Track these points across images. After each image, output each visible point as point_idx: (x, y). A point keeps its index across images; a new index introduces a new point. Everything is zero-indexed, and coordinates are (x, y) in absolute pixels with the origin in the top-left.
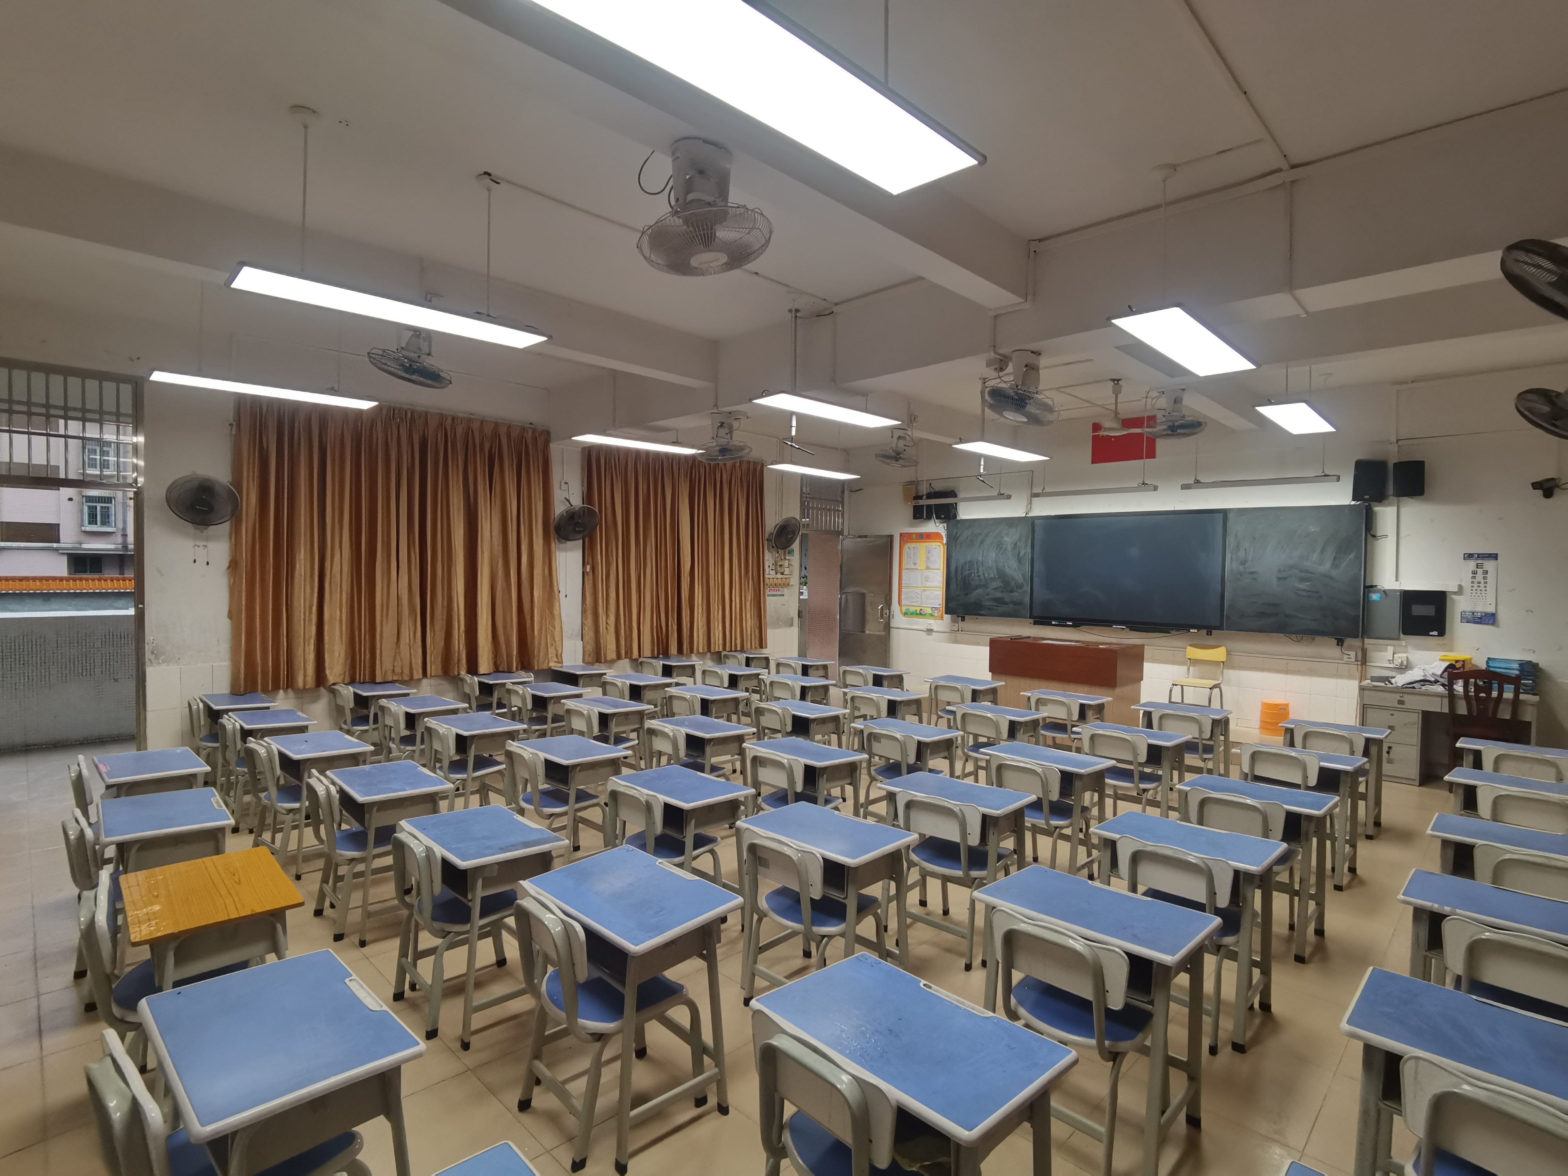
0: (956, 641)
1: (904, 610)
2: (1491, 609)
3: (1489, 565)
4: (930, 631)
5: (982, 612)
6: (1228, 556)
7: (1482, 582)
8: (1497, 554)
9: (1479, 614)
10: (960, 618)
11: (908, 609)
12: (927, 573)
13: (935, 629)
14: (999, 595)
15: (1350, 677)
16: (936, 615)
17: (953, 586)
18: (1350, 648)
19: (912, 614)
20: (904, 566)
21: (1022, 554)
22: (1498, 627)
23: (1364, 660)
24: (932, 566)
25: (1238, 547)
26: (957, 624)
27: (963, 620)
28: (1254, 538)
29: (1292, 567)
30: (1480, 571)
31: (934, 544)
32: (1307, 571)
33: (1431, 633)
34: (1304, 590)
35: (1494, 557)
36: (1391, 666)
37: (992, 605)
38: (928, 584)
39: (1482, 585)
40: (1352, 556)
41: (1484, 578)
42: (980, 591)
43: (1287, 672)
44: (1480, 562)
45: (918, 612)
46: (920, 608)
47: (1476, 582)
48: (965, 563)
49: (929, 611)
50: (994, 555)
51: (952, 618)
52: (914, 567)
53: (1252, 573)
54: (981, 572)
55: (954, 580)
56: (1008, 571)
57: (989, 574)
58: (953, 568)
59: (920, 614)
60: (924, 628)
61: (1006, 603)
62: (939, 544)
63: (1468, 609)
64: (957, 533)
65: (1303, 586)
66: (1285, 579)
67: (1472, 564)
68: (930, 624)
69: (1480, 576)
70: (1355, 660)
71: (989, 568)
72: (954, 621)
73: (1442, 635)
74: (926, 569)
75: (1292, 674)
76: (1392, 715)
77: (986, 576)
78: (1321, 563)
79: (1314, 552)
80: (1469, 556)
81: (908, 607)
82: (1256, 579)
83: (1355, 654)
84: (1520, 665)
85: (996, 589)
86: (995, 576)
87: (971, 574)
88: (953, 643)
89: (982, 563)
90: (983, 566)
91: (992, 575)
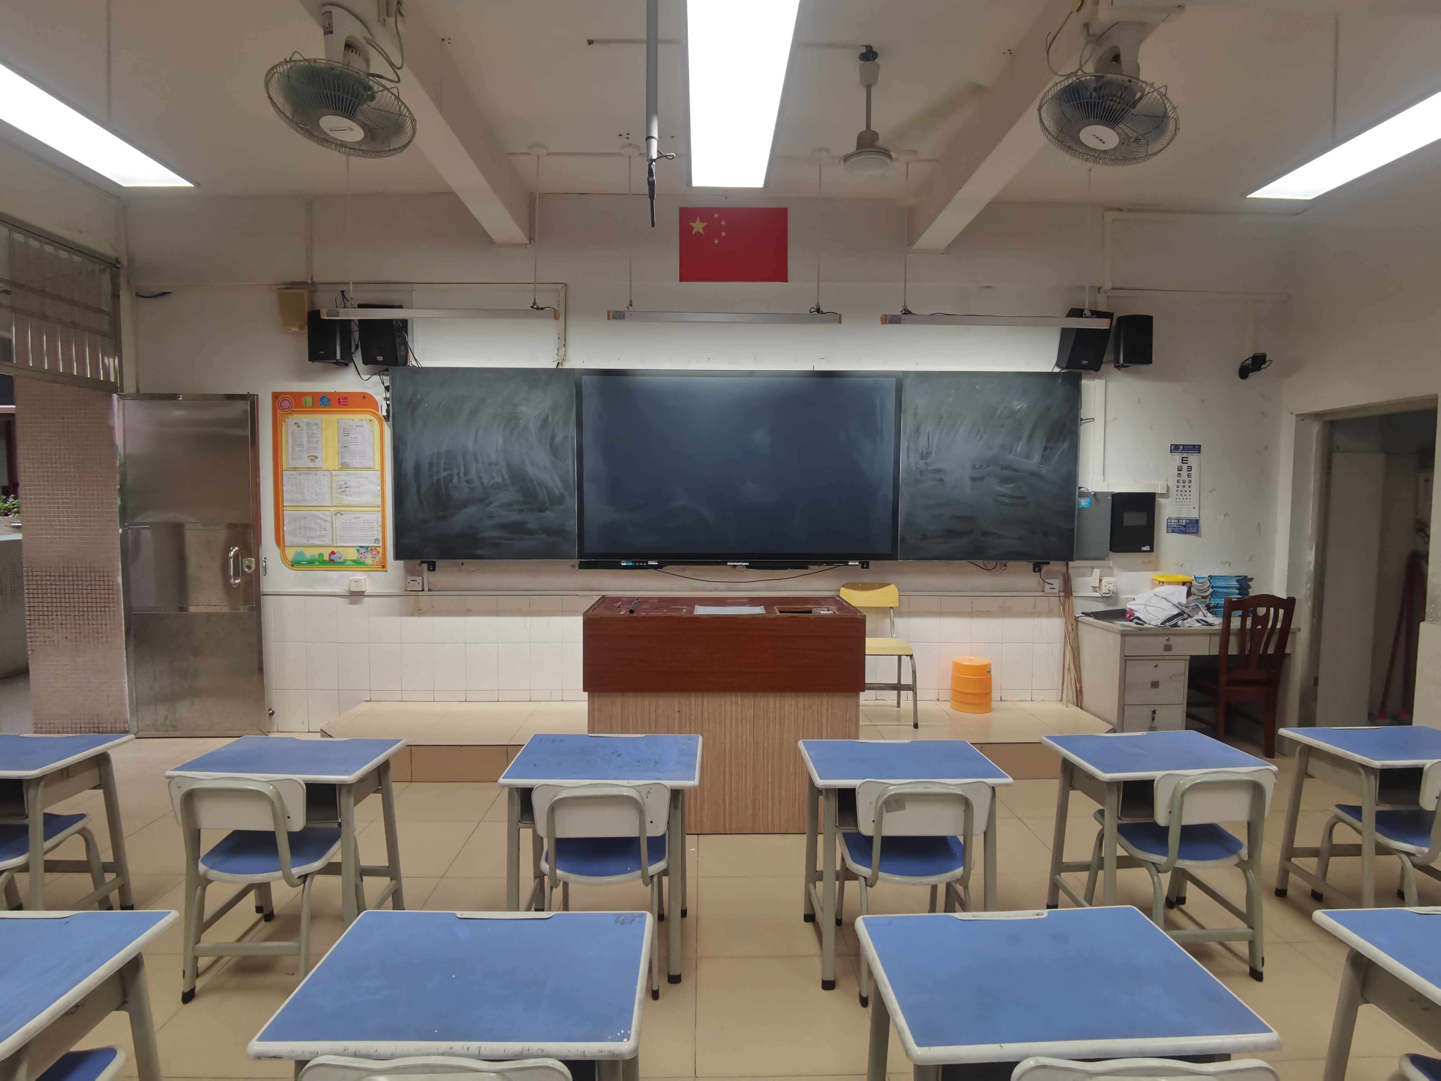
0: (418, 612)
1: (291, 553)
2: (1194, 515)
3: (1193, 459)
4: (356, 596)
5: (479, 552)
6: (904, 444)
7: (1187, 482)
8: (1200, 446)
9: (1184, 521)
10: (425, 566)
11: (302, 553)
12: (344, 476)
13: (369, 589)
14: (514, 517)
15: (1049, 614)
16: (369, 561)
17: (412, 501)
18: (1052, 575)
19: (311, 563)
20: (287, 461)
21: (558, 439)
22: (1200, 536)
23: (1067, 590)
24: (354, 462)
25: (917, 431)
26: (419, 579)
27: (432, 567)
28: (941, 418)
29: (989, 462)
30: (1185, 466)
31: (357, 418)
32: (1009, 468)
33: (1143, 549)
34: (1004, 495)
35: (1196, 449)
36: (1098, 595)
37: (499, 538)
38: (347, 500)
39: (1187, 484)
40: (1066, 445)
41: (1189, 476)
42: (471, 510)
43: (972, 614)
44: (1185, 455)
45: (326, 558)
46: (330, 550)
47: (1181, 481)
48: (439, 453)
49: (353, 554)
50: (500, 441)
51: (408, 567)
52: (312, 465)
53: (937, 471)
54: (473, 473)
55: (413, 490)
56: (531, 470)
57: (492, 477)
58: (409, 466)
59: (333, 562)
60: (341, 589)
61: (530, 532)
62: (368, 417)
63: (1174, 515)
64: (414, 395)
65: (1006, 489)
66: (981, 479)
67: (1178, 457)
68: (357, 581)
69: (1184, 473)
70: (1056, 591)
71: (490, 464)
72: (410, 572)
73: (1152, 550)
74: (340, 469)
75: (978, 616)
76: (1156, 666)
77: (485, 480)
78: (1028, 456)
79: (1020, 439)
80: (1175, 448)
81: (299, 549)
82: (941, 480)
83: (1057, 583)
84: (1238, 581)
85: (508, 505)
86: (504, 480)
87: (451, 476)
88: (412, 615)
89: (475, 454)
90: (477, 462)
91: (498, 480)
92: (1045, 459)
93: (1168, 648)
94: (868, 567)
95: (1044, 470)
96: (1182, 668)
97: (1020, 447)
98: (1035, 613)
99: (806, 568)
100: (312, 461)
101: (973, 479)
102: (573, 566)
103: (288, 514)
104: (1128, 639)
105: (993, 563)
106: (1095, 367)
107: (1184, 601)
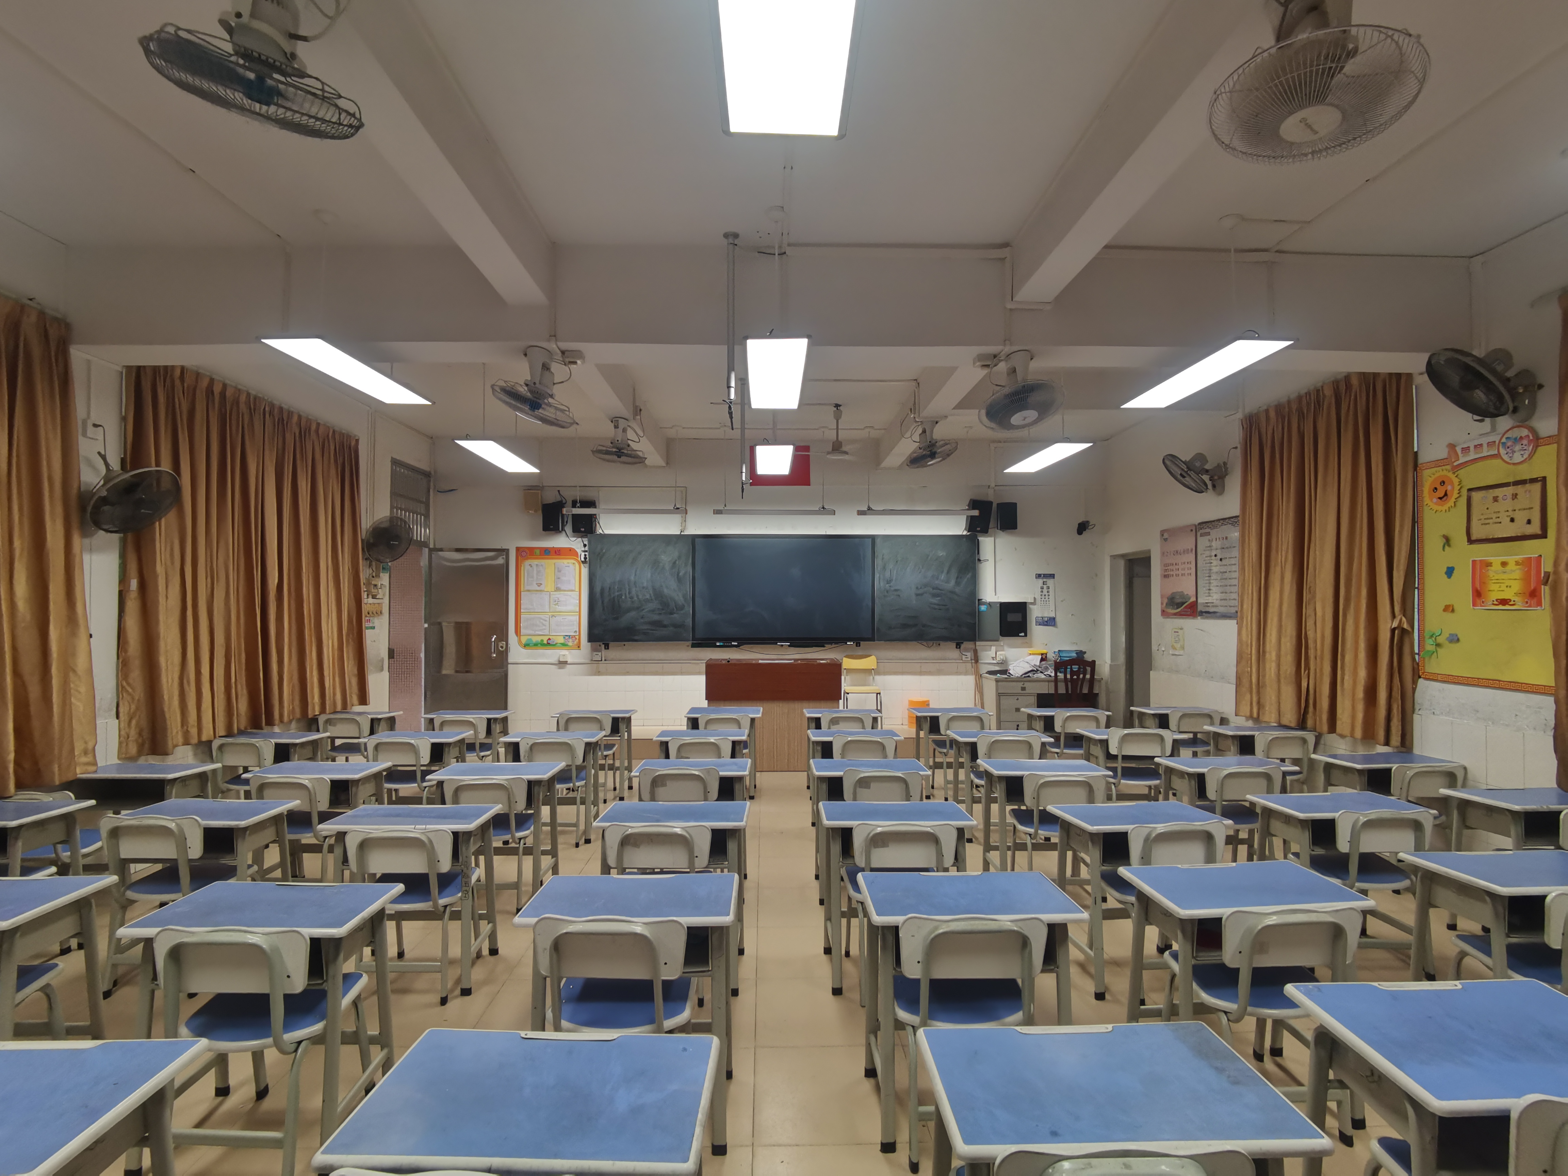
0: (599, 673)
1: (524, 640)
2: (1052, 615)
3: (1050, 582)
4: (562, 664)
5: (636, 638)
6: (877, 576)
8: (1055, 574)
9: (1046, 619)
10: (603, 646)
11: (530, 640)
12: (557, 595)
13: (569, 661)
14: (656, 617)
15: (966, 673)
16: (570, 644)
17: (599, 607)
18: (967, 650)
19: (536, 645)
20: (524, 586)
21: (682, 574)
22: (1056, 627)
23: (976, 659)
24: (562, 587)
25: (884, 568)
26: (600, 654)
27: (607, 647)
28: (897, 561)
29: (926, 585)
30: (1045, 587)
31: (565, 561)
32: (937, 588)
33: (1021, 634)
34: (935, 604)
35: (1052, 576)
36: (995, 662)
37: (648, 629)
38: (559, 608)
39: (1047, 597)
40: (969, 575)
41: (1048, 592)
42: (633, 614)
43: (921, 673)
44: (1045, 580)
45: (545, 642)
46: (547, 638)
48: (614, 582)
49: (561, 640)
50: (649, 575)
51: (591, 646)
52: (538, 588)
53: (896, 590)
54: (634, 593)
55: (600, 603)
56: (666, 591)
57: (643, 595)
58: (598, 589)
59: (549, 644)
60: (554, 660)
61: (665, 626)
62: (573, 561)
63: (1040, 616)
64: (601, 550)
65: (935, 600)
66: (922, 595)
67: (1041, 581)
68: (563, 655)
69: (1045, 590)
70: (969, 659)
71: (643, 588)
72: (594, 650)
73: (1026, 635)
74: (555, 591)
75: (924, 675)
76: (1018, 699)
77: (640, 597)
78: (948, 582)
79: (942, 572)
80: (1039, 576)
81: (529, 637)
82: (899, 596)
83: (969, 655)
84: (1076, 653)
85: (653, 611)
86: (651, 596)
87: (621, 595)
88: (595, 675)
89: (635, 583)
90: (636, 587)
91: (648, 597)
92: (958, 583)
93: (1025, 689)
95: (957, 590)
96: (1033, 700)
97: (943, 577)
98: (958, 673)
99: (824, 647)
101: (917, 595)
102: (688, 646)
103: (523, 617)
104: (999, 683)
105: (931, 643)
106: (985, 531)
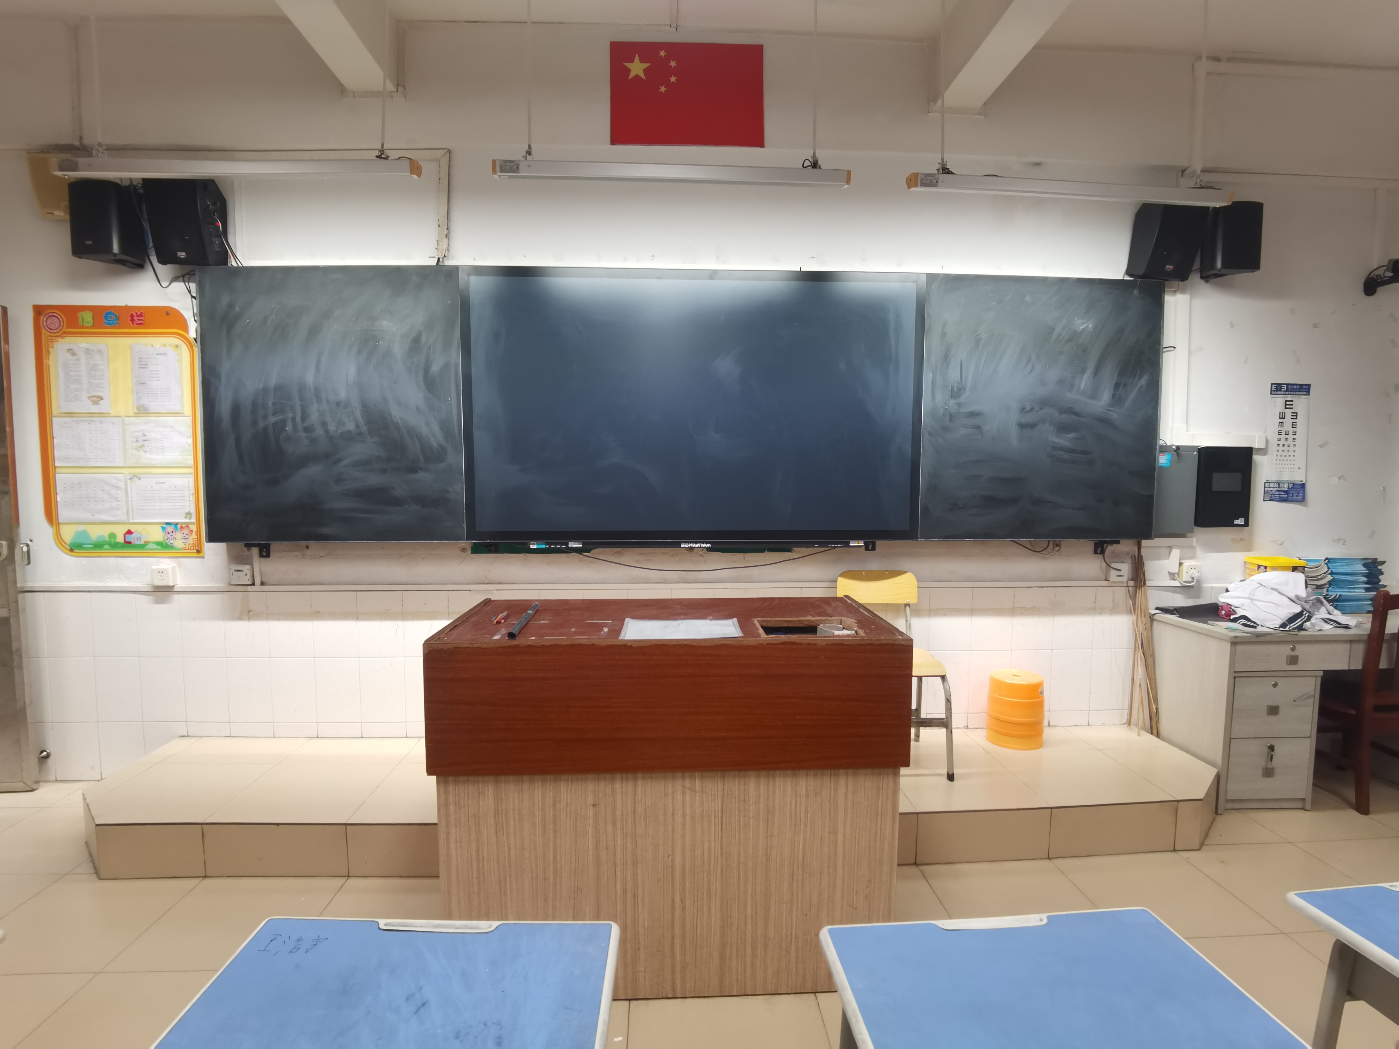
0: (248, 614)
1: (68, 533)
2: (1298, 477)
3: (1300, 403)
4: (162, 592)
5: (325, 530)
6: (926, 378)
7: (1291, 433)
8: (1309, 385)
9: (1286, 486)
10: (255, 551)
11: (85, 533)
12: (140, 424)
13: (180, 582)
14: (374, 480)
15: (1114, 610)
16: (178, 544)
17: (229, 458)
18: (1119, 558)
19: (98, 546)
20: (58, 403)
21: (435, 368)
22: (1306, 506)
23: (1139, 578)
24: (154, 406)
25: (946, 358)
26: (246, 568)
27: (265, 552)
28: (978, 341)
29: (1043, 403)
30: (1289, 413)
31: (156, 341)
32: (1069, 411)
33: (1237, 522)
34: (1063, 449)
35: (1304, 389)
36: (1176, 583)
37: (354, 510)
38: (148, 458)
39: (1290, 437)
40: (1144, 381)
41: (1294, 425)
42: (313, 471)
43: (1013, 611)
44: (1289, 398)
45: (120, 539)
46: (125, 529)
47: (1283, 433)
48: (265, 390)
49: (156, 535)
50: (351, 370)
51: (229, 551)
52: (95, 409)
53: (972, 415)
54: (314, 417)
55: (231, 442)
56: (396, 413)
57: (340, 423)
58: (224, 407)
59: (127, 545)
60: (140, 584)
61: (397, 502)
62: (174, 341)
63: (1273, 478)
64: (231, 306)
65: (1064, 441)
66: (1032, 426)
67: (1280, 400)
68: (161, 572)
69: (1288, 421)
70: (1125, 579)
71: (338, 404)
72: (236, 559)
73: (1246, 524)
74: (137, 415)
75: (1022, 614)
76: (1275, 685)
77: (332, 428)
78: (1094, 395)
79: (1083, 371)
80: (1277, 388)
81: (81, 528)
82: (979, 427)
83: (1126, 568)
84: (1365, 565)
85: (364, 464)
86: (358, 426)
87: (283, 422)
88: (240, 618)
89: (317, 391)
90: (319, 400)
91: (350, 426)
92: (1117, 400)
93: (1293, 660)
94: (874, 549)
95: (1115, 415)
96: (1311, 687)
97: (1085, 382)
98: (1095, 609)
100: (95, 403)
101: (1022, 426)
102: (464, 550)
103: (61, 478)
104: (1239, 648)
105: (1043, 543)
106: (1182, 275)
107: (1303, 593)
